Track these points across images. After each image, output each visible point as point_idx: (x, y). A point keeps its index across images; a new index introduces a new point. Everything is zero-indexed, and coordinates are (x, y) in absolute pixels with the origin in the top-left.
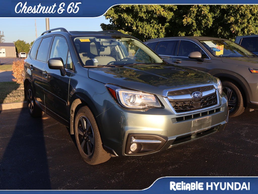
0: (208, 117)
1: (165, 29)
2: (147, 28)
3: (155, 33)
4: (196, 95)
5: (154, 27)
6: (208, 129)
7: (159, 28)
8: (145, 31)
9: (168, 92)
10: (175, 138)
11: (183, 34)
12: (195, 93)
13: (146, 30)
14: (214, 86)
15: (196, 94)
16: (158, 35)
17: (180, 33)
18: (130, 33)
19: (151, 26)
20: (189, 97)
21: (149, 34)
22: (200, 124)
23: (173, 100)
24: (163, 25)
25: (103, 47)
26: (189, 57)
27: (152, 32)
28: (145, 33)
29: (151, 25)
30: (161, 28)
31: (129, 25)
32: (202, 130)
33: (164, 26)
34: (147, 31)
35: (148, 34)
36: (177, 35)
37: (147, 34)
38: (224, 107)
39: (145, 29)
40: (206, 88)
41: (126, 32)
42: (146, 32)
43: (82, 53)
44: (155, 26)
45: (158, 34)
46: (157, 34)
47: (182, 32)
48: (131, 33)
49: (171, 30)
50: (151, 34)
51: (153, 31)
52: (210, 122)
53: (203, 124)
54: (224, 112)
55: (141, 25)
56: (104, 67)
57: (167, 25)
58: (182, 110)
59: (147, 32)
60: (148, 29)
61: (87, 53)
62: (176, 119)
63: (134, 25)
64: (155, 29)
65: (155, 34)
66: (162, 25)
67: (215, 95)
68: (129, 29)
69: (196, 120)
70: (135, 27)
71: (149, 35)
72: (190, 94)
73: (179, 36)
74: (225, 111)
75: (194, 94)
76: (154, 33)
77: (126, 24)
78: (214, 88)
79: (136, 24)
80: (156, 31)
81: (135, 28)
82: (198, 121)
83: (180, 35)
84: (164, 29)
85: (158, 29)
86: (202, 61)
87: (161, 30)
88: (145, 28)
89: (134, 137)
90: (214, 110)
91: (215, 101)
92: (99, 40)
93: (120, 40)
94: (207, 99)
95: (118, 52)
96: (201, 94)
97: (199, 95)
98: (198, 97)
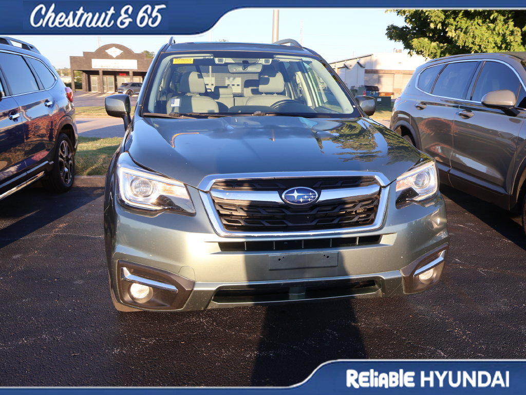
0: (324, 253)
1: (522, 35)
2: (477, 32)
3: (496, 43)
4: (296, 194)
5: (494, 29)
7: (508, 33)
8: (471, 40)
9: (214, 181)
10: (214, 289)
12: (294, 190)
13: (474, 37)
14: (376, 177)
15: (298, 192)
16: (506, 48)
18: (442, 45)
19: (488, 28)
20: (273, 198)
21: (482, 46)
23: (224, 201)
24: (520, 24)
25: (267, 76)
26: (483, 104)
27: (488, 42)
28: (471, 46)
29: (490, 24)
30: (512, 33)
31: (438, 27)
33: (521, 27)
34: (477, 41)
35: (480, 46)
37: (476, 48)
38: (395, 236)
39: (472, 36)
40: (340, 180)
41: (434, 42)
42: (473, 43)
44: (497, 29)
45: (504, 46)
48: (445, 44)
50: (485, 48)
51: (491, 40)
52: (335, 267)
53: (309, 268)
54: (391, 247)
55: (467, 25)
59: (477, 43)
60: (480, 36)
62: (217, 244)
63: (450, 26)
64: (498, 35)
65: (500, 48)
66: (515, 26)
67: (373, 202)
68: (440, 36)
69: (282, 255)
70: (453, 31)
71: (482, 51)
72: (277, 192)
74: (394, 245)
75: (293, 192)
76: (494, 45)
77: (432, 26)
78: (377, 183)
79: (456, 26)
80: (499, 40)
81: (451, 34)
84: (519, 34)
85: (504, 36)
86: (515, 115)
87: (512, 37)
88: (472, 34)
89: (129, 269)
90: (355, 238)
91: (370, 215)
92: (219, 61)
93: (271, 60)
94: (337, 207)
95: (301, 86)
96: (315, 195)
97: (306, 197)
98: (301, 200)
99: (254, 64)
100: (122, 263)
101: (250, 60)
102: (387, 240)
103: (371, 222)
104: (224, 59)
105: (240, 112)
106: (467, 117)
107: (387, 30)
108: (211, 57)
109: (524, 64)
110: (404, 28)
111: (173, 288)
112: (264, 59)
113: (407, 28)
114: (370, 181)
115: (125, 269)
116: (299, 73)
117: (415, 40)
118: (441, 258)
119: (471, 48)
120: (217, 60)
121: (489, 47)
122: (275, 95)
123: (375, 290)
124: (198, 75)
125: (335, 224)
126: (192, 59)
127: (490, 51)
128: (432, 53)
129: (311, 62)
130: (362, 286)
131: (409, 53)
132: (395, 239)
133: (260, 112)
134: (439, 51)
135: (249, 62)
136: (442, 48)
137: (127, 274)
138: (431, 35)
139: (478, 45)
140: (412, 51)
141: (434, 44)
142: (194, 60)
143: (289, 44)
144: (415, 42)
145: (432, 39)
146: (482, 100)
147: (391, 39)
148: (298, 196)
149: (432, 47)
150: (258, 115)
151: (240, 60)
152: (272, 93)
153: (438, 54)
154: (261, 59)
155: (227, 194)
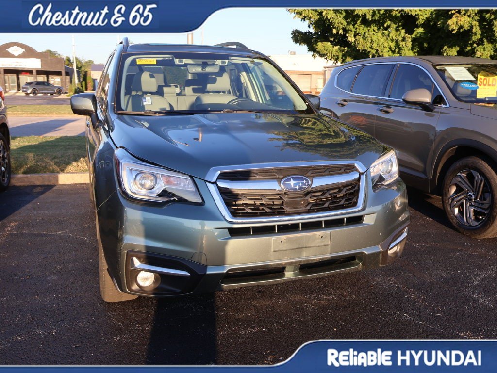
0: (318, 233)
1: (412, 41)
2: (374, 38)
3: (390, 48)
4: (292, 183)
5: (388, 36)
6: (321, 259)
7: (400, 39)
8: (369, 45)
9: (219, 172)
10: (224, 271)
11: (454, 51)
12: (290, 178)
14: (356, 165)
15: (294, 180)
16: (398, 53)
17: (448, 49)
18: (343, 48)
19: (383, 34)
20: (273, 186)
22: (296, 247)
24: (410, 31)
25: (214, 76)
26: (404, 100)
27: (384, 47)
28: (369, 50)
29: (384, 31)
30: (404, 39)
31: (340, 33)
32: (304, 261)
33: (411, 34)
34: (375, 45)
35: (377, 50)
36: (440, 53)
37: (374, 52)
38: (375, 215)
39: (370, 41)
40: (328, 169)
41: (336, 46)
42: (371, 47)
44: (391, 35)
45: (397, 50)
46: (395, 51)
47: (451, 47)
48: (346, 48)
49: (428, 43)
50: (382, 52)
51: (386, 45)
52: (327, 245)
53: (306, 247)
54: (372, 225)
55: (364, 32)
56: (157, 114)
57: (420, 32)
58: (250, 213)
59: (374, 47)
60: (377, 41)
61: (201, 87)
62: (227, 229)
63: (350, 32)
64: (392, 40)
65: (393, 52)
66: (406, 33)
67: (353, 187)
68: (341, 40)
69: (284, 237)
70: (352, 36)
71: (378, 54)
72: (276, 180)
73: (445, 54)
74: (375, 223)
75: (289, 180)
76: (389, 50)
77: (335, 31)
78: (357, 170)
79: (355, 32)
80: (393, 45)
81: (351, 39)
82: (288, 238)
83: (447, 54)
84: (410, 40)
85: (397, 41)
86: (431, 110)
87: (404, 43)
88: (370, 39)
89: (139, 258)
90: (342, 220)
91: (353, 198)
92: (180, 61)
93: (227, 61)
94: (326, 193)
95: (245, 85)
96: (309, 183)
97: (301, 184)
98: (297, 187)
99: (213, 64)
100: (132, 253)
101: (209, 61)
102: (369, 220)
103: (355, 204)
104: (184, 60)
105: (209, 109)
106: (387, 112)
107: (292, 34)
108: (171, 58)
109: (434, 66)
110: (307, 32)
111: (186, 273)
112: (220, 61)
113: (310, 32)
114: (351, 169)
115: (135, 259)
116: (244, 74)
117: (320, 44)
118: (405, 235)
119: (369, 52)
120: (177, 61)
121: (384, 51)
122: (221, 93)
123: (357, 264)
124: (150, 74)
125: (326, 207)
126: (155, 59)
127: (386, 55)
128: (334, 56)
129: (262, 63)
130: (342, 262)
131: (313, 55)
132: (375, 218)
133: (229, 110)
134: (341, 55)
135: (209, 63)
136: (343, 51)
137: (137, 263)
138: (332, 39)
139: (376, 49)
140: (315, 53)
141: (336, 48)
143: (235, 47)
144: (320, 46)
145: (334, 44)
146: (403, 98)
147: (296, 43)
148: (294, 184)
149: (334, 50)
150: (228, 112)
151: (200, 61)
152: (219, 92)
153: (340, 57)
154: (218, 61)
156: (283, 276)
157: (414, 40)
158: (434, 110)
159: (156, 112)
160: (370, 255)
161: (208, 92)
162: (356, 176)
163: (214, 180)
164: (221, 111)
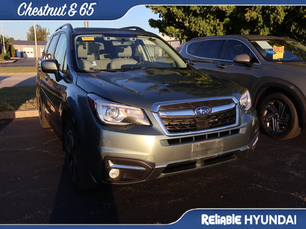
0: (217, 140)
1: (223, 26)
2: (201, 24)
3: (211, 30)
4: (201, 111)
5: (209, 23)
6: (218, 155)
7: (217, 25)
8: (198, 28)
9: (159, 106)
10: (166, 166)
11: (247, 32)
12: (200, 108)
13: (200, 26)
14: (233, 99)
15: (202, 109)
16: (215, 33)
17: (243, 31)
18: (181, 30)
19: (206, 22)
20: (191, 113)
21: (204, 31)
22: (205, 149)
23: (166, 117)
24: (222, 20)
25: (123, 48)
26: (234, 61)
27: (207, 29)
28: (198, 31)
29: (207, 20)
30: (219, 25)
31: (180, 21)
32: (209, 157)
33: (222, 22)
34: (201, 28)
35: (203, 31)
36: (239, 33)
37: (201, 32)
38: (246, 128)
39: (199, 26)
40: (219, 102)
42: (199, 30)
43: (103, 55)
44: (211, 22)
45: (214, 31)
46: (213, 32)
47: (245, 29)
48: (183, 30)
49: (231, 27)
50: (206, 32)
51: (208, 28)
52: (221, 147)
53: (210, 149)
54: (244, 134)
55: (194, 20)
56: (102, 71)
57: (227, 21)
58: (179, 130)
60: (203, 26)
61: (109, 54)
62: (167, 140)
63: (186, 20)
64: (212, 25)
65: (212, 33)
66: (220, 21)
67: (233, 112)
68: (180, 26)
69: (199, 143)
70: (187, 23)
71: (204, 34)
72: (192, 110)
73: (242, 34)
74: (246, 133)
76: (210, 31)
77: (177, 20)
78: (234, 102)
79: (189, 20)
80: (212, 28)
81: (187, 24)
82: (201, 144)
83: (243, 33)
84: (222, 25)
85: (214, 26)
86: (250, 67)
87: (219, 27)
88: (198, 25)
89: (112, 161)
90: (228, 131)
91: (233, 119)
92: (108, 39)
93: (136, 38)
94: (219, 116)
95: (141, 53)
96: (210, 110)
97: (206, 112)
98: (204, 113)
99: (128, 40)
100: (108, 158)
101: (126, 38)
102: (242, 131)
103: (234, 122)
104: (111, 38)
105: (132, 68)
106: (222, 68)
107: (149, 21)
108: (101, 37)
109: (250, 41)
110: (158, 20)
112: (132, 38)
113: (160, 20)
114: (231, 101)
115: (110, 161)
116: (140, 46)
117: (168, 28)
118: (257, 139)
119: (198, 32)
120: (106, 39)
121: (207, 32)
123: (235, 157)
124: (83, 47)
125: (219, 125)
126: (93, 37)
127: (208, 34)
128: (176, 35)
131: (163, 34)
132: (245, 130)
133: (145, 68)
134: (180, 34)
135: (126, 40)
136: (181, 32)
137: (111, 164)
138: (175, 25)
139: (202, 31)
140: (164, 33)
141: (177, 30)
142: (94, 38)
144: (168, 29)
145: (176, 28)
146: (233, 60)
147: (152, 27)
149: (177, 31)
151: (120, 38)
153: (180, 35)
155: (168, 113)
156: (195, 167)
157: (224, 25)
158: (253, 66)
159: (102, 70)
160: (243, 151)
161: (119, 57)
162: (234, 106)
163: (157, 111)
164: (140, 69)
